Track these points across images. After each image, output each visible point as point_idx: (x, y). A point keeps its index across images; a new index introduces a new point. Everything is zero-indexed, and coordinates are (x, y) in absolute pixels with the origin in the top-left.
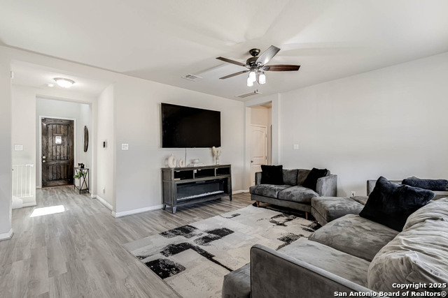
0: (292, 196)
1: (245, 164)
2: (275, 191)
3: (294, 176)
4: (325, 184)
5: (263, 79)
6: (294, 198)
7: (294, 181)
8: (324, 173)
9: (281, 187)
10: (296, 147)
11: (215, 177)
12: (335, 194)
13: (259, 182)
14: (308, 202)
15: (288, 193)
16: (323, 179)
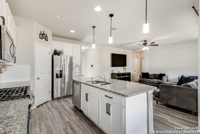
0: (154, 82)
1: (133, 72)
2: (148, 80)
3: (153, 76)
4: (165, 78)
5: (148, 48)
6: (155, 82)
7: (153, 78)
8: (164, 75)
9: (150, 80)
10: (153, 66)
11: (127, 76)
12: (168, 81)
13: (141, 78)
14: (159, 83)
15: (153, 81)
16: (164, 77)
